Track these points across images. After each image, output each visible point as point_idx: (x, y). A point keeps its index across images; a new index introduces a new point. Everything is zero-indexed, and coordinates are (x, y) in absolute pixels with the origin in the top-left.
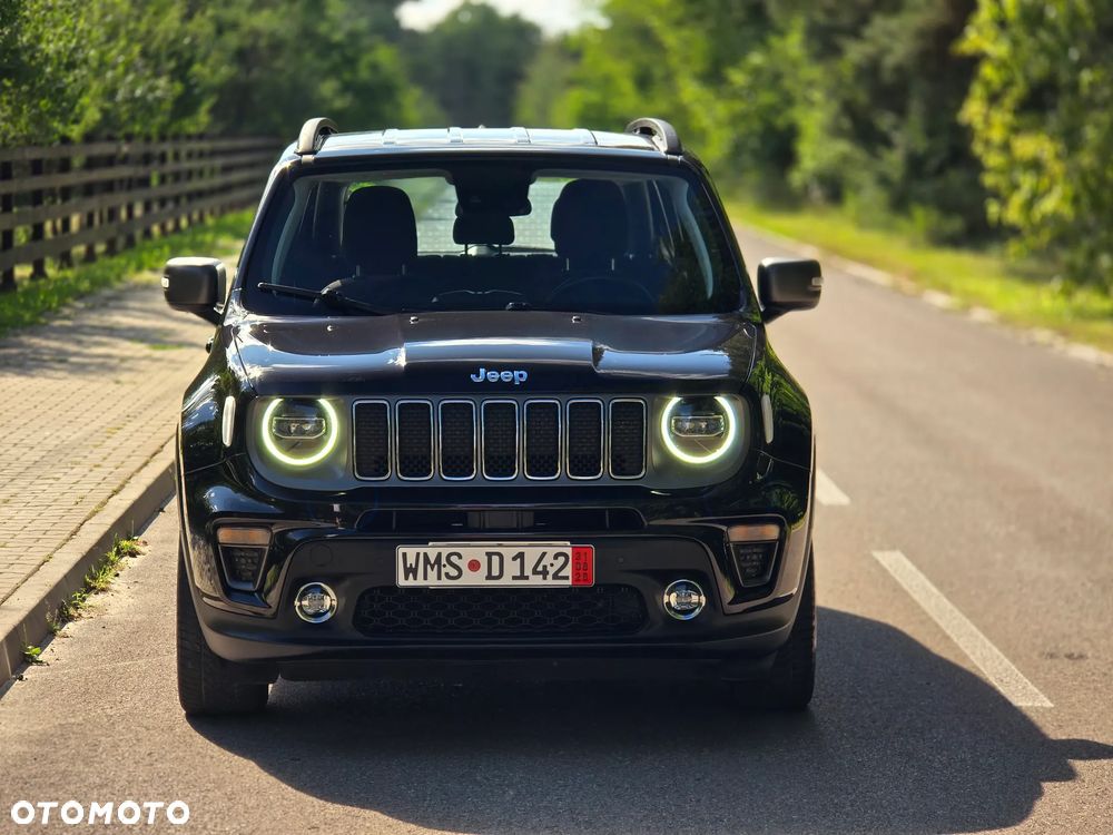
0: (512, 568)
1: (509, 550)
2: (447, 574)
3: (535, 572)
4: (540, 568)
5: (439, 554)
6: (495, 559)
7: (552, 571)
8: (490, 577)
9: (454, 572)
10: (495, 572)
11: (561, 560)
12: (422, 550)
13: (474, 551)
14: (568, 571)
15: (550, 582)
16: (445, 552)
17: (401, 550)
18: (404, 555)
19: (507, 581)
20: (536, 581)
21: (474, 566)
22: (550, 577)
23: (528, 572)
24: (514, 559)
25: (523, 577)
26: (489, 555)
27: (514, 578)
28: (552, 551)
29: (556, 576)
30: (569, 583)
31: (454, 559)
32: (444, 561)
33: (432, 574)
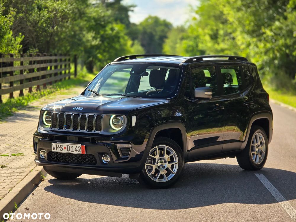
0: (71, 149)
1: (71, 145)
2: (60, 149)
3: (75, 150)
4: (76, 150)
5: (59, 145)
6: (68, 147)
7: (78, 150)
8: (67, 151)
9: (62, 149)
10: (68, 150)
11: (80, 148)
12: (56, 144)
13: (65, 145)
14: (81, 151)
15: (78, 153)
16: (60, 145)
17: (52, 144)
18: (53, 145)
19: (70, 152)
20: (75, 152)
21: (65, 148)
22: (78, 151)
23: (74, 150)
24: (72, 147)
25: (73, 151)
26: (67, 146)
27: (72, 151)
28: (78, 146)
29: (79, 152)
30: (81, 153)
31: (61, 146)
32: (60, 147)
33: (58, 149)
